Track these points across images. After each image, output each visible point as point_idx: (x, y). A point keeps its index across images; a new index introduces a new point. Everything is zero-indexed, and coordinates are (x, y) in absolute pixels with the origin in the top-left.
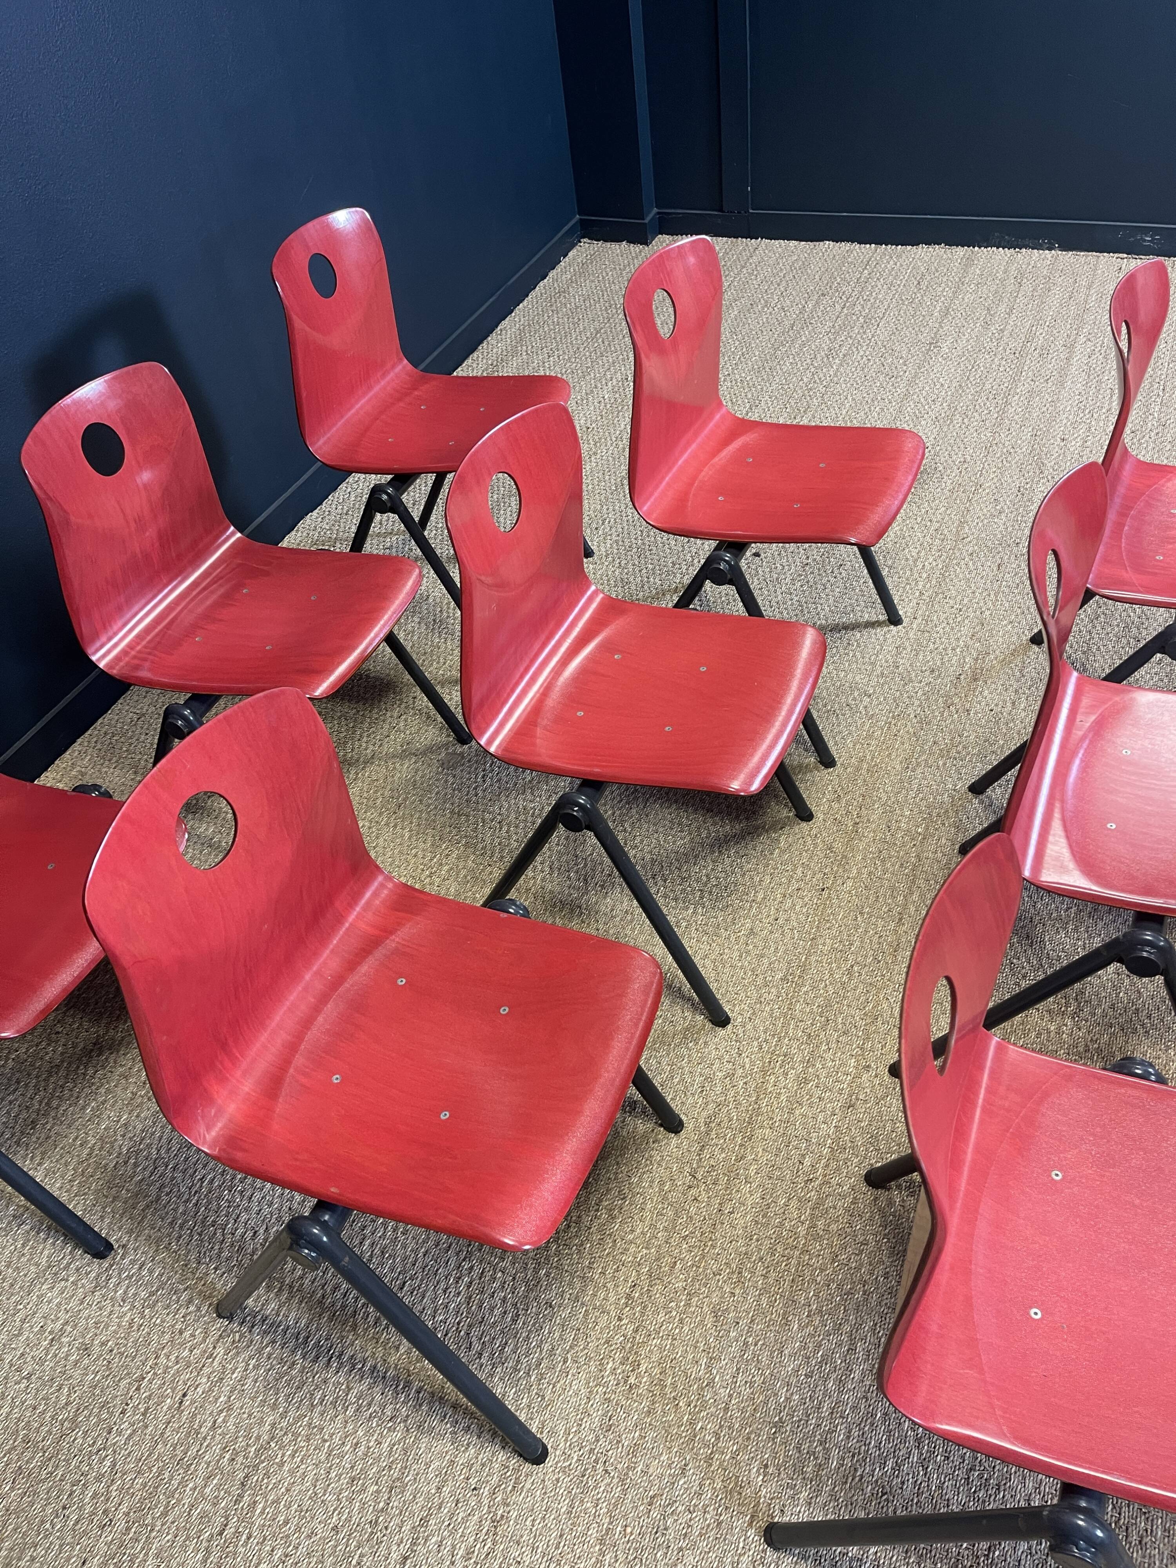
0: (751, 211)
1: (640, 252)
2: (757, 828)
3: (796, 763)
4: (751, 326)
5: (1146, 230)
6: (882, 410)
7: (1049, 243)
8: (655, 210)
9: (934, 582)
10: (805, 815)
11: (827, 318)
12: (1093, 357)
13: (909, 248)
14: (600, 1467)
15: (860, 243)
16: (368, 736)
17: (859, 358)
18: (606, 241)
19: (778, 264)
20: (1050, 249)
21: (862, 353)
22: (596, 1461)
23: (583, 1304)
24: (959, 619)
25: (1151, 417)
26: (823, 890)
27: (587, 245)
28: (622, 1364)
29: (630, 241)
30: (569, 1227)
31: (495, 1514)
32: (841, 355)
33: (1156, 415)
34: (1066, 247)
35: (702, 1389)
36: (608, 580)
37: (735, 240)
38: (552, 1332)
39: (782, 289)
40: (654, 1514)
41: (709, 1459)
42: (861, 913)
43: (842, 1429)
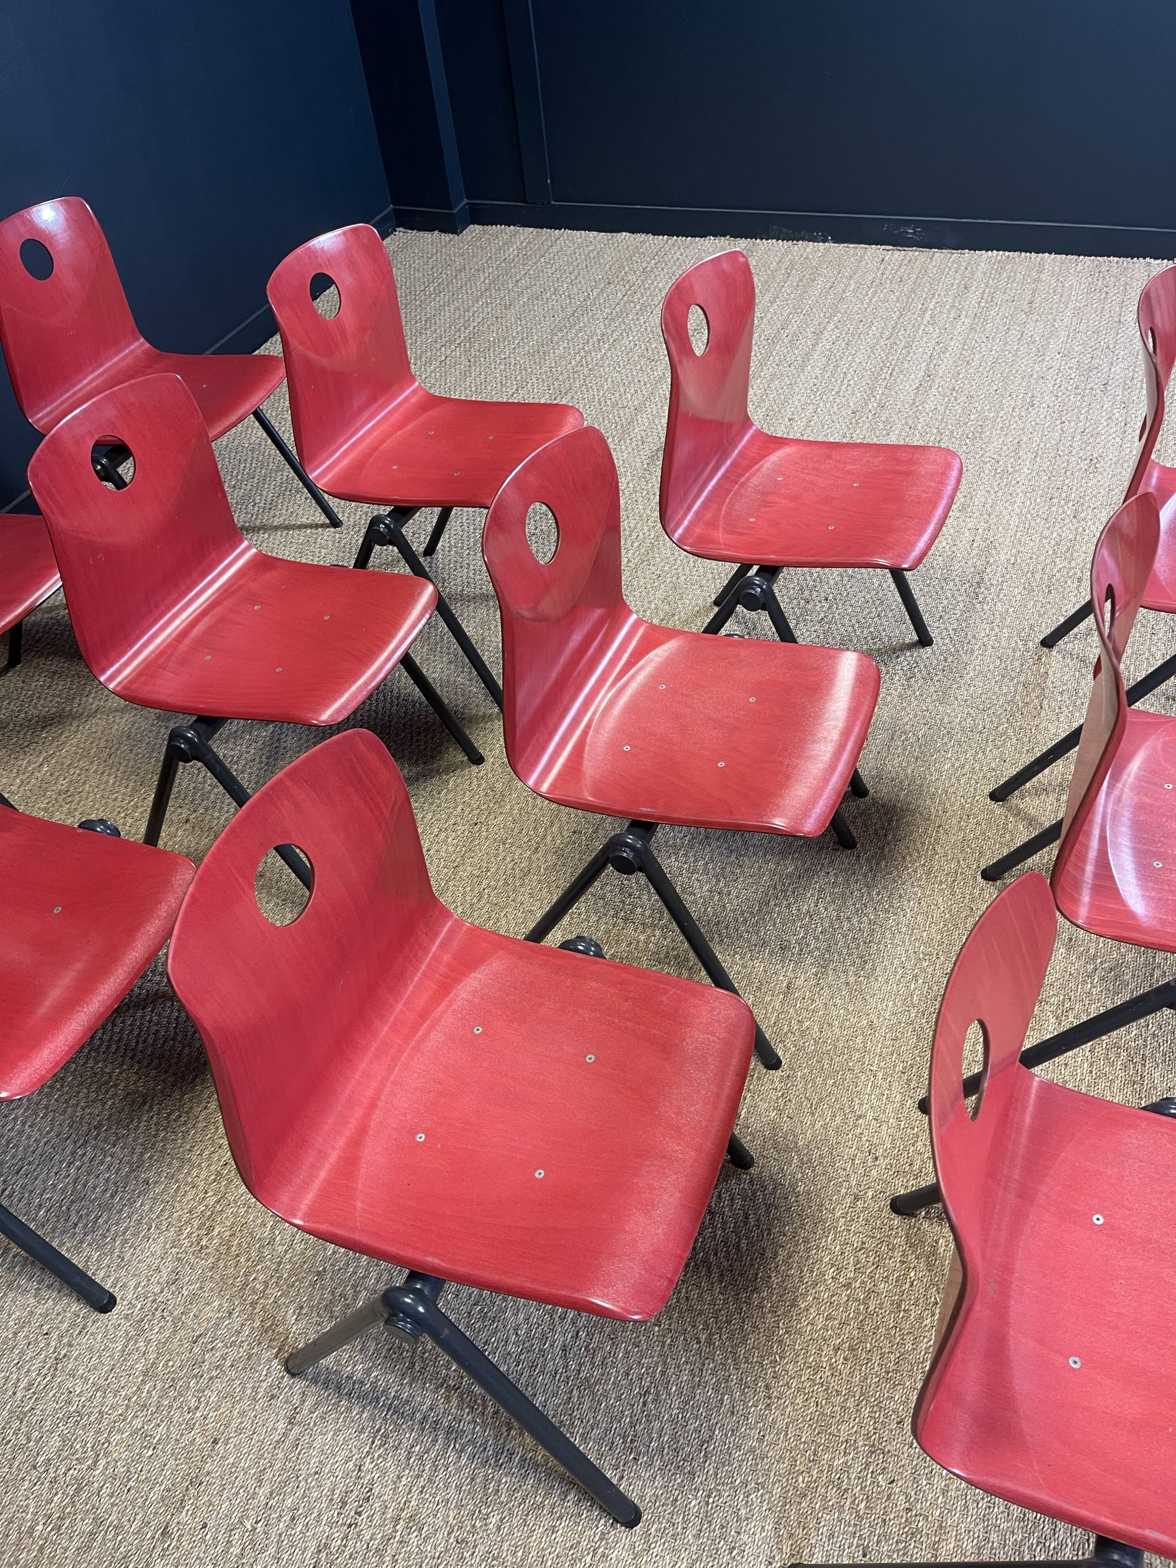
0: (553, 203)
1: (450, 241)
2: (432, 771)
3: (481, 713)
4: (536, 313)
5: (908, 223)
6: (636, 392)
7: (823, 235)
8: (466, 201)
9: (643, 551)
10: (477, 759)
11: (607, 305)
12: (837, 343)
13: (697, 239)
14: (158, 1314)
15: (654, 234)
16: (96, 692)
17: (627, 343)
18: (419, 230)
19: (575, 253)
20: (824, 241)
21: (631, 338)
22: (156, 1309)
23: (177, 1181)
24: (656, 584)
25: (872, 399)
26: (476, 824)
27: (401, 234)
28: (199, 1229)
29: (442, 231)
30: (180, 1117)
31: (59, 1354)
32: (611, 340)
33: (878, 396)
34: (839, 239)
35: (264, 1247)
36: (350, 549)
37: (540, 230)
38: (142, 1205)
39: (573, 278)
40: (196, 1350)
41: (253, 1304)
42: (504, 844)
43: (374, 1275)
